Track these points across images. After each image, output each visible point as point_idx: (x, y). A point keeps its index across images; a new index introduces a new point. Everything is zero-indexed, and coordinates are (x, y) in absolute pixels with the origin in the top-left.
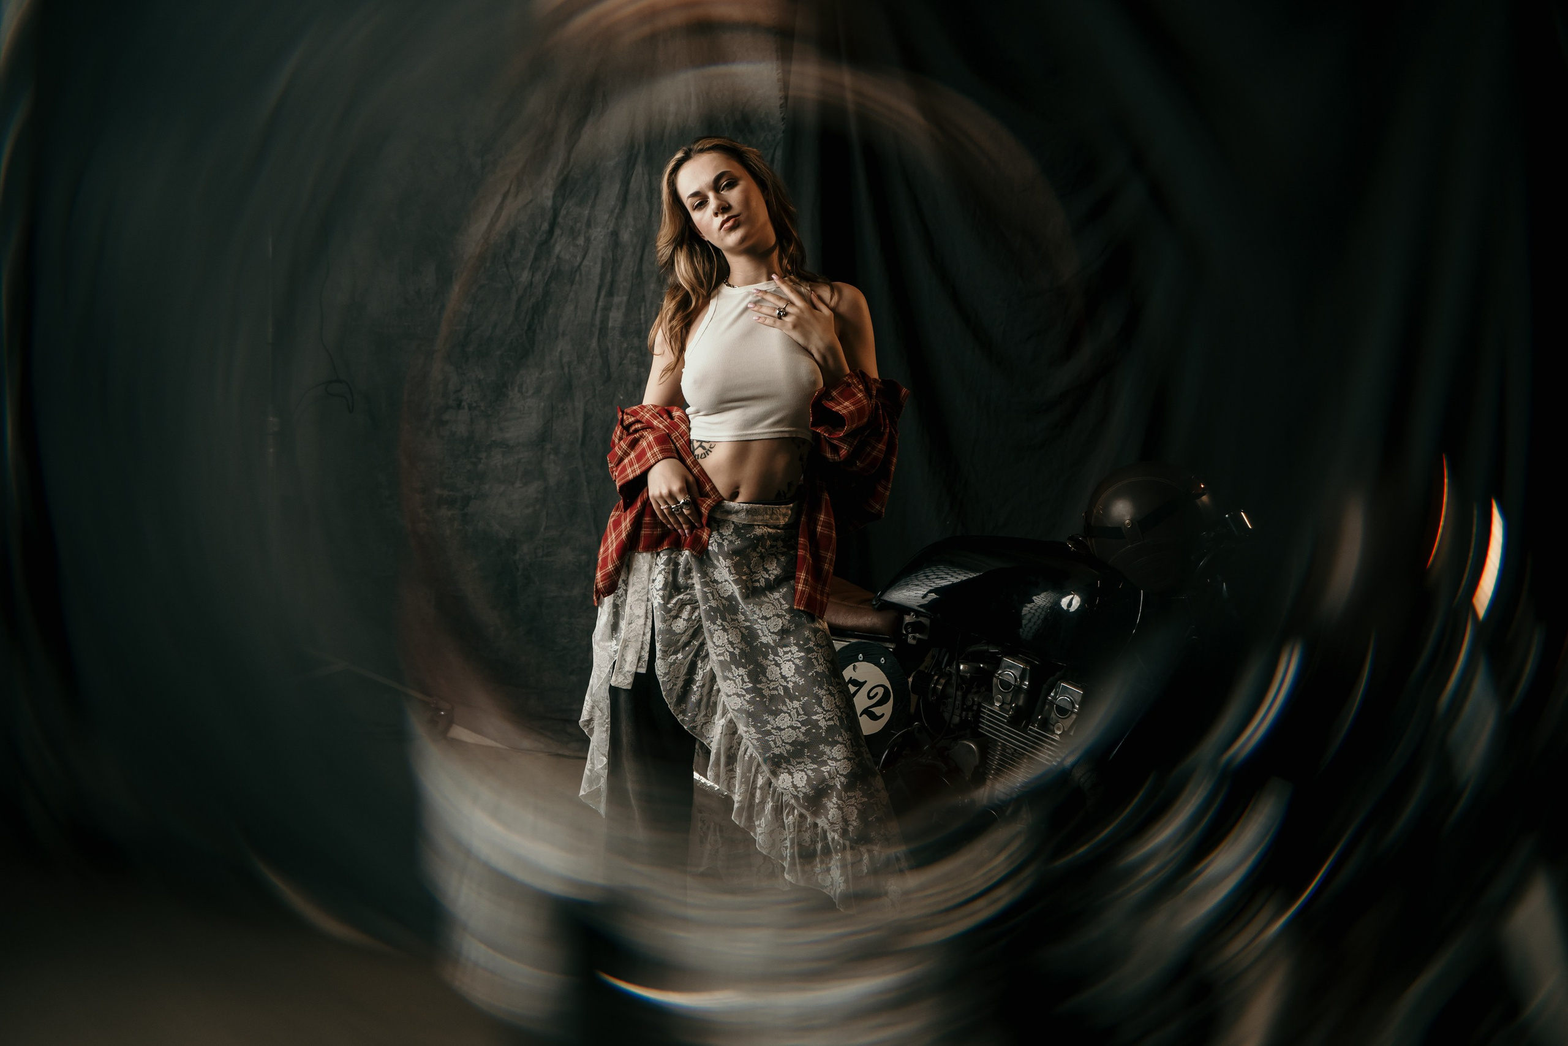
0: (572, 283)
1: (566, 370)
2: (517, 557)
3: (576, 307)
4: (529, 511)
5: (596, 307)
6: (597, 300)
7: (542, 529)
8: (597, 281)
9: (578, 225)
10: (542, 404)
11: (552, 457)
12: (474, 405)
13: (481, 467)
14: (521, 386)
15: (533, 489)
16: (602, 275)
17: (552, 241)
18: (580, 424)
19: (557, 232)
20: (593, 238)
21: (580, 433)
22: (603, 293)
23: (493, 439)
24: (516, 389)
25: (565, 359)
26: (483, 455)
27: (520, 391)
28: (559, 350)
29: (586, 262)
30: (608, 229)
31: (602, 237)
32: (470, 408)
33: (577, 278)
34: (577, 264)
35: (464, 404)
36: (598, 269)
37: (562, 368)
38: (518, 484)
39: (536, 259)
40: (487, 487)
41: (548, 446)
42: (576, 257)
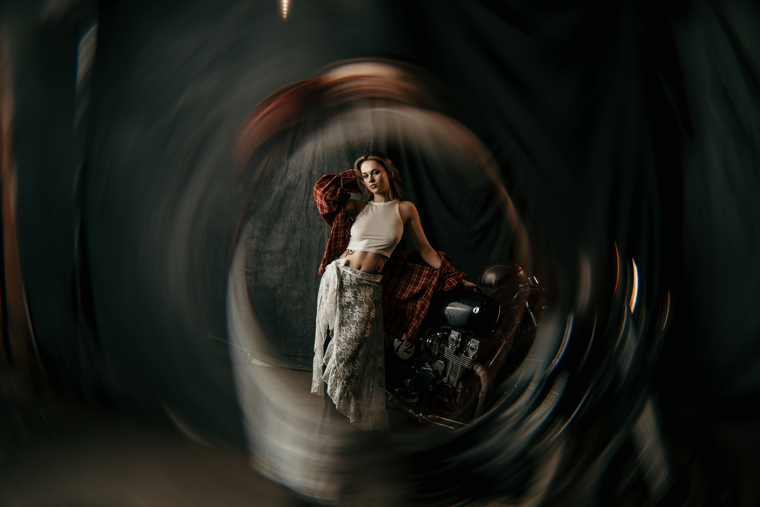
0: (295, 191)
1: (293, 223)
2: (276, 294)
3: (297, 199)
4: (280, 277)
5: (304, 199)
6: (304, 197)
7: (285, 284)
8: (304, 190)
9: (297, 169)
10: (285, 236)
11: (289, 256)
12: (259, 237)
13: (262, 260)
14: (276, 230)
15: (282, 269)
16: (306, 187)
17: (287, 175)
18: (299, 244)
19: (289, 171)
20: (302, 173)
21: (299, 247)
22: (306, 194)
23: (266, 250)
24: (275, 231)
25: (293, 219)
26: (263, 256)
27: (276, 231)
28: (291, 216)
29: (300, 183)
30: (308, 170)
31: (306, 173)
32: (257, 238)
33: (297, 188)
34: (296, 183)
35: (255, 237)
36: (304, 185)
37: (292, 223)
38: (276, 267)
39: (281, 182)
40: (264, 268)
41: (287, 252)
42: (296, 180)
